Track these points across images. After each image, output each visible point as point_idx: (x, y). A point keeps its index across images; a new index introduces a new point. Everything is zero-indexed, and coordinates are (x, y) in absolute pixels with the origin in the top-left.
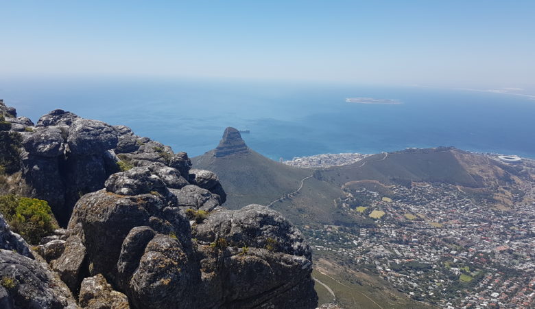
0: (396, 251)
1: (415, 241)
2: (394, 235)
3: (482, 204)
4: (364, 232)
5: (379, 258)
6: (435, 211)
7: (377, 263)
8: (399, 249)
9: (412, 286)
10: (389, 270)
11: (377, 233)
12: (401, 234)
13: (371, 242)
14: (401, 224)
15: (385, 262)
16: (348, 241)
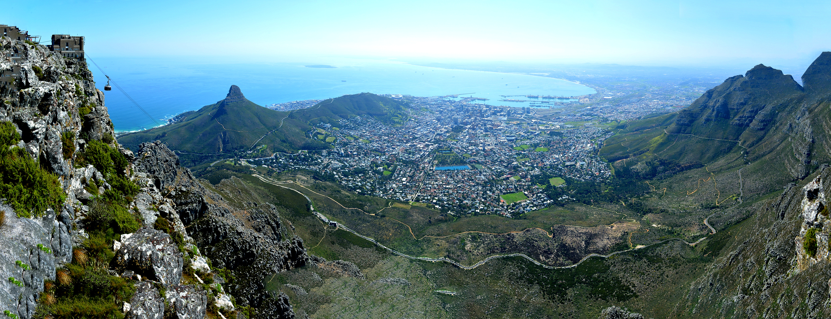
0: (345, 163)
1: (355, 154)
2: (343, 152)
3: (388, 125)
4: (324, 152)
5: (335, 169)
6: (364, 133)
7: (335, 173)
8: (346, 161)
9: (357, 185)
10: (342, 177)
11: (332, 152)
12: (346, 151)
13: (329, 159)
14: (345, 144)
15: (339, 172)
16: (315, 160)
